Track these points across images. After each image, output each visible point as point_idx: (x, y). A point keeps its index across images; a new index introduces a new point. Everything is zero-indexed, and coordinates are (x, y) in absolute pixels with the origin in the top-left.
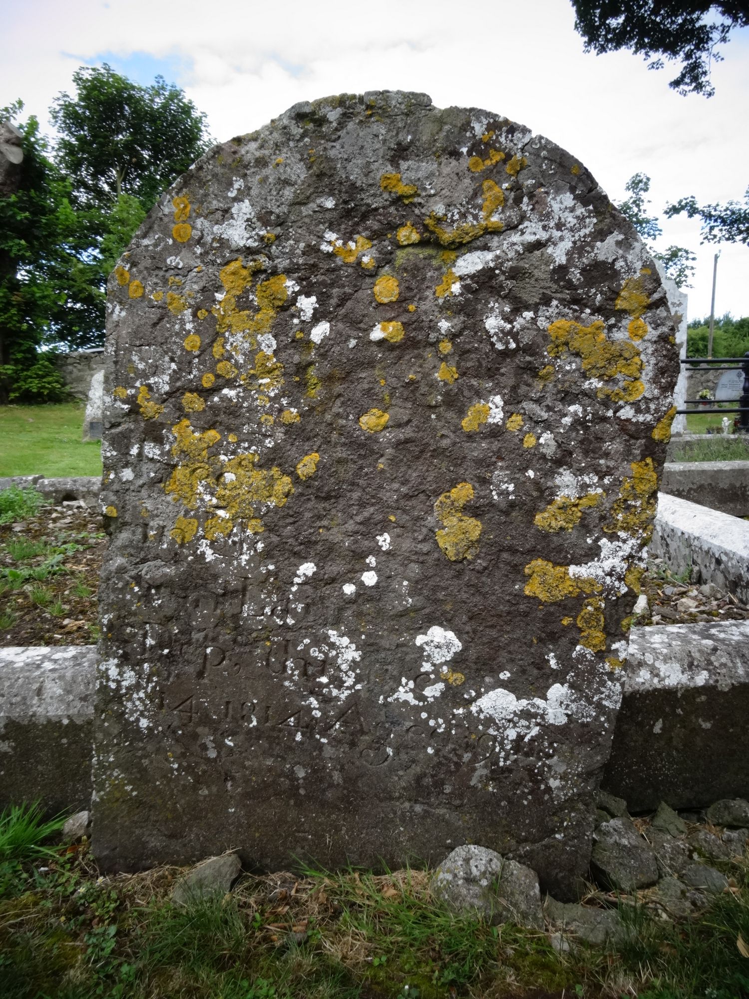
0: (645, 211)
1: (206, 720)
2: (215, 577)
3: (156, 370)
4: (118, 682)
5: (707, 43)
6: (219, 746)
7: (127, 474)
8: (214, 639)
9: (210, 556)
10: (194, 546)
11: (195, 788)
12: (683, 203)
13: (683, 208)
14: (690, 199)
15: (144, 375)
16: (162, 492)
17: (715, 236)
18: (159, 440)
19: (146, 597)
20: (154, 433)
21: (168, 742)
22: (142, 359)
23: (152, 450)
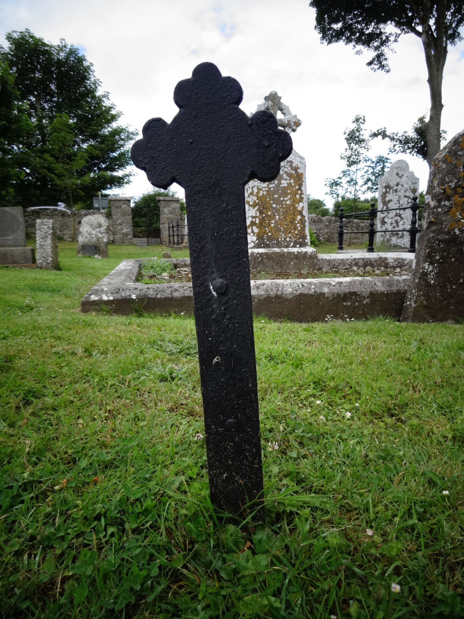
0: (363, 135)
1: (449, 281)
2: (458, 238)
3: (451, 181)
4: (427, 270)
5: (388, 42)
6: (451, 288)
7: (440, 210)
8: (455, 257)
9: (457, 232)
10: (454, 230)
11: (442, 301)
12: (380, 131)
13: (379, 134)
14: (383, 129)
15: (448, 183)
16: (448, 215)
17: (395, 150)
18: (449, 200)
19: (439, 245)
20: (448, 198)
21: (438, 287)
22: (448, 178)
23: (447, 203)
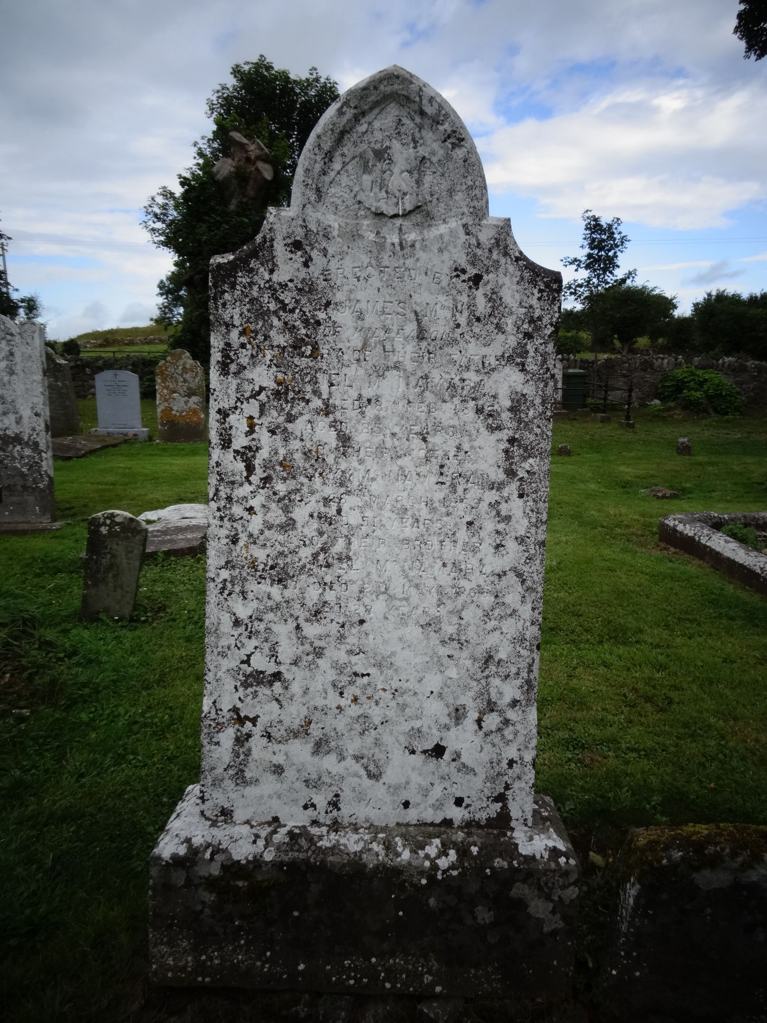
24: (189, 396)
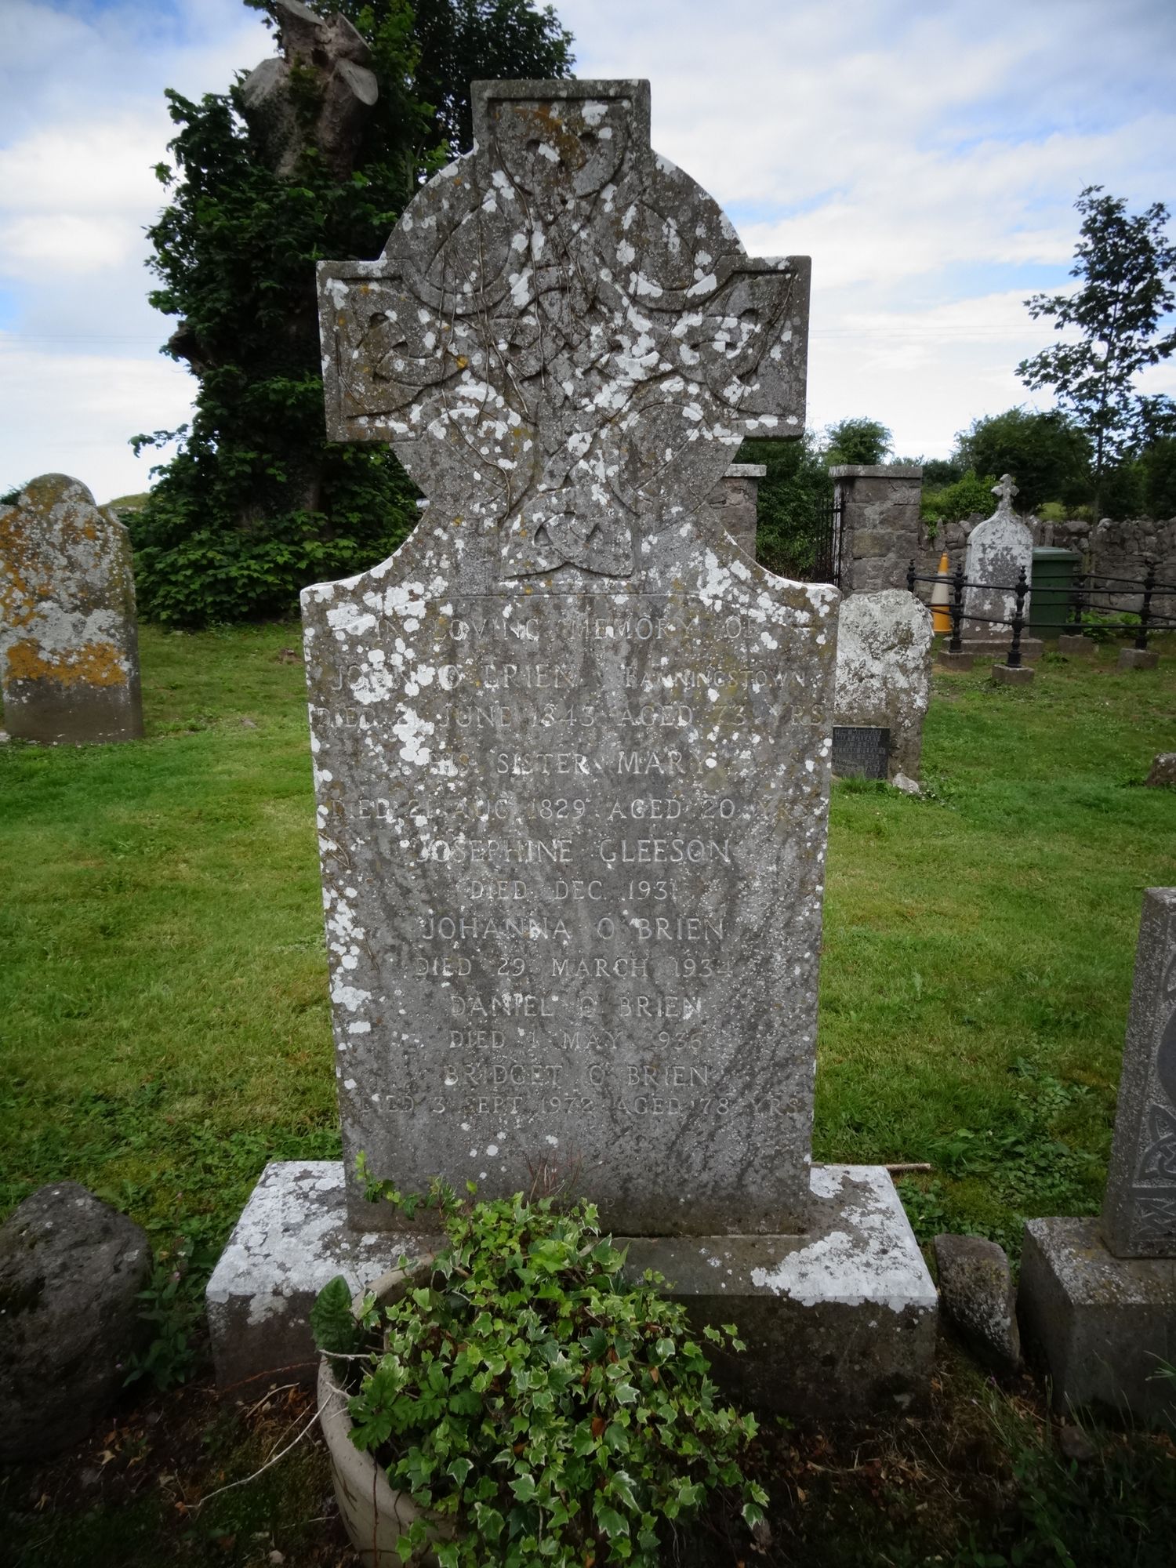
24: (86, 608)
